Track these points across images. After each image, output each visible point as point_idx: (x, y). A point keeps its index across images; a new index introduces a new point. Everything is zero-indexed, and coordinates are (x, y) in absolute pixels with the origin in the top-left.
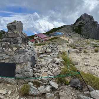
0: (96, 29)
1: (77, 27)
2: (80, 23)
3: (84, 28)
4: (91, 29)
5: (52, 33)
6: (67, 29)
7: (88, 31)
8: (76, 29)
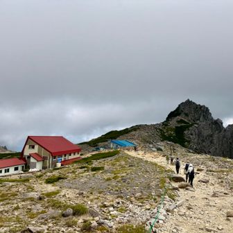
0: (224, 137)
1: (171, 130)
2: (178, 122)
3: (192, 134)
4: (211, 136)
5: (106, 143)
6: (146, 134)
7: (203, 141)
8: (171, 135)
